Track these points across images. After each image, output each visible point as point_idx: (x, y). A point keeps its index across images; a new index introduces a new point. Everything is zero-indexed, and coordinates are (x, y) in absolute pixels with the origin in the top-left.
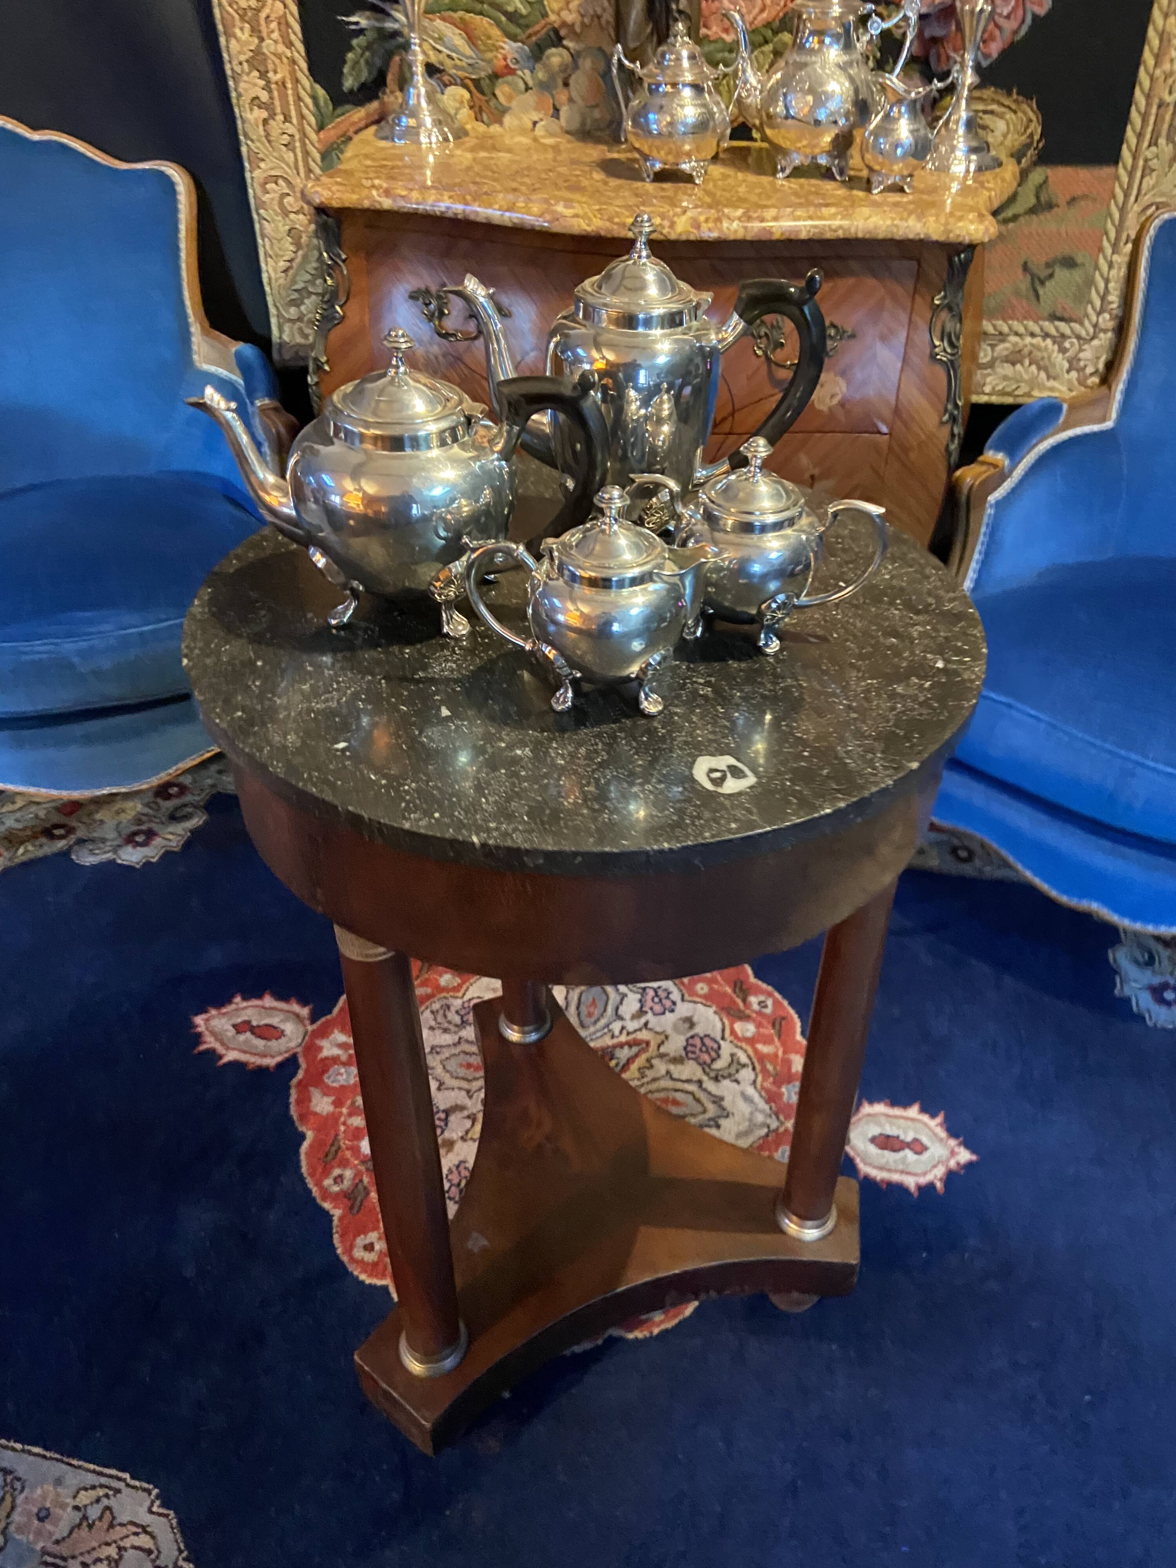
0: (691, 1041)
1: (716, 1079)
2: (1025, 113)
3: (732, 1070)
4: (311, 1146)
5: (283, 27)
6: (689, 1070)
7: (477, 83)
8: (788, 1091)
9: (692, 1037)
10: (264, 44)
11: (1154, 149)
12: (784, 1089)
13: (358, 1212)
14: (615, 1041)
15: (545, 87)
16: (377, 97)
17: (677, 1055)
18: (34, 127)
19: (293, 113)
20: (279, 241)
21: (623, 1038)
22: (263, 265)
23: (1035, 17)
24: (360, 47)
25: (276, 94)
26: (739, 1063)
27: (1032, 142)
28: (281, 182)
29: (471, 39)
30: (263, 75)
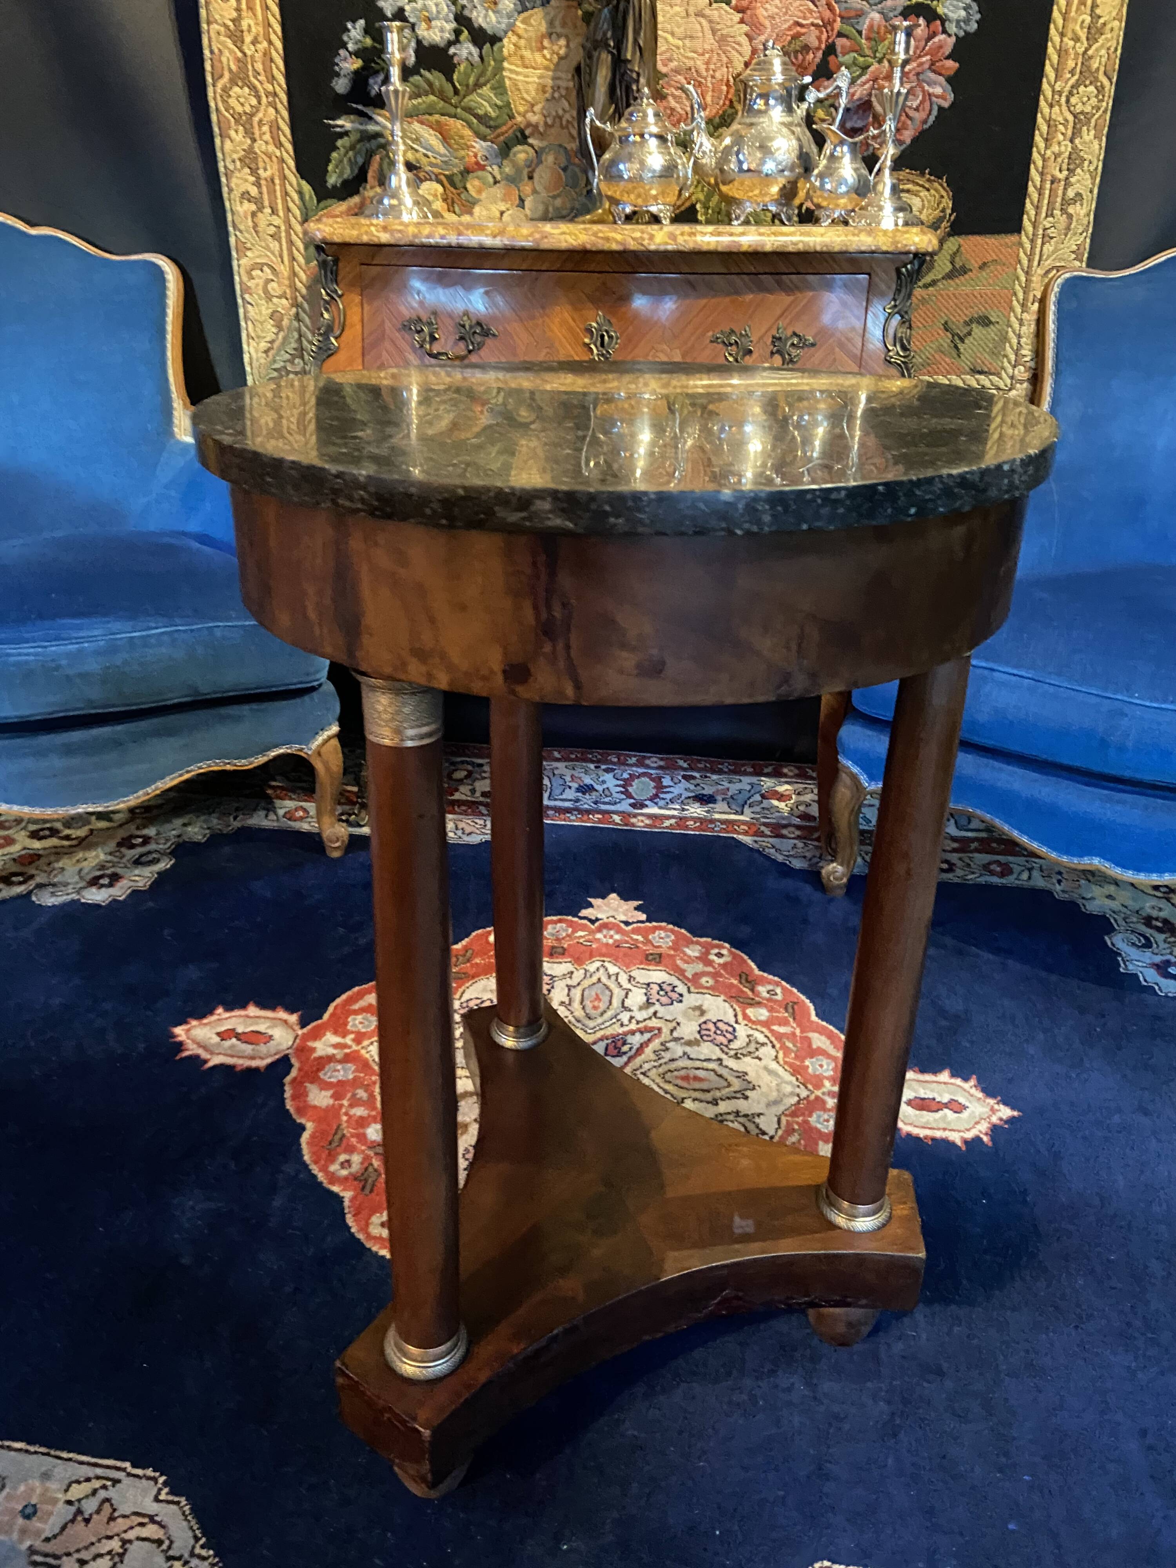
0: (704, 1026)
1: (736, 1057)
2: (936, 190)
3: (752, 1048)
4: (313, 1136)
5: (274, 130)
6: (706, 1050)
7: (450, 178)
8: (812, 1063)
9: (705, 1023)
10: (256, 145)
11: (1050, 219)
12: (807, 1063)
13: (371, 1191)
14: (625, 1029)
15: (512, 180)
16: (357, 192)
17: (692, 1038)
18: (32, 225)
19: (280, 206)
20: (262, 323)
21: (633, 1026)
22: (245, 346)
23: (940, 108)
24: (344, 147)
25: (264, 189)
26: (757, 1043)
27: (945, 217)
28: (265, 268)
29: (445, 138)
30: (254, 172)
